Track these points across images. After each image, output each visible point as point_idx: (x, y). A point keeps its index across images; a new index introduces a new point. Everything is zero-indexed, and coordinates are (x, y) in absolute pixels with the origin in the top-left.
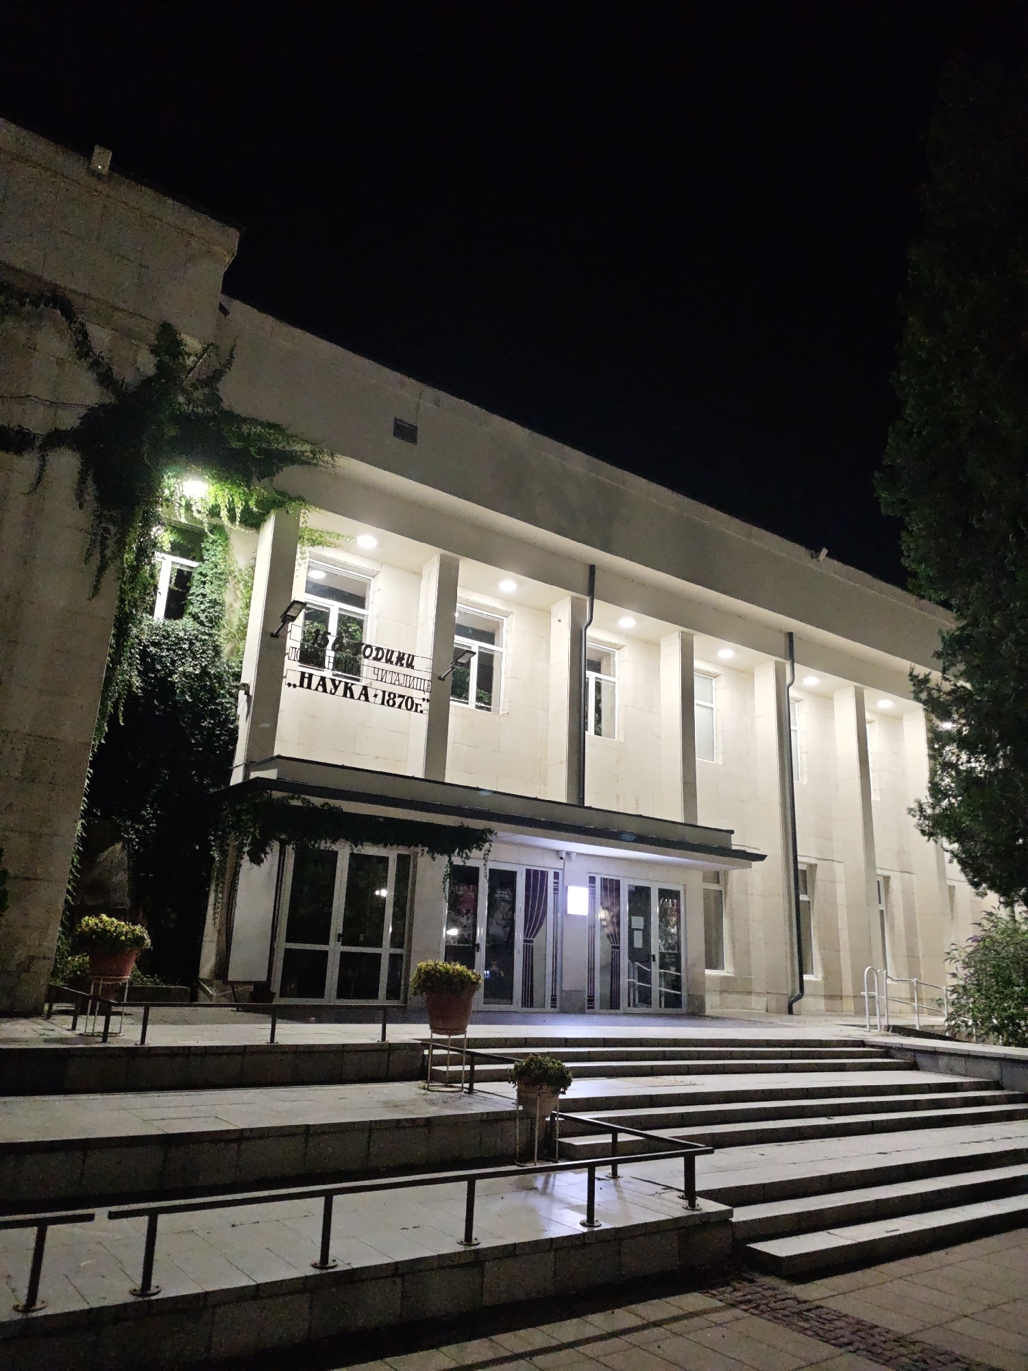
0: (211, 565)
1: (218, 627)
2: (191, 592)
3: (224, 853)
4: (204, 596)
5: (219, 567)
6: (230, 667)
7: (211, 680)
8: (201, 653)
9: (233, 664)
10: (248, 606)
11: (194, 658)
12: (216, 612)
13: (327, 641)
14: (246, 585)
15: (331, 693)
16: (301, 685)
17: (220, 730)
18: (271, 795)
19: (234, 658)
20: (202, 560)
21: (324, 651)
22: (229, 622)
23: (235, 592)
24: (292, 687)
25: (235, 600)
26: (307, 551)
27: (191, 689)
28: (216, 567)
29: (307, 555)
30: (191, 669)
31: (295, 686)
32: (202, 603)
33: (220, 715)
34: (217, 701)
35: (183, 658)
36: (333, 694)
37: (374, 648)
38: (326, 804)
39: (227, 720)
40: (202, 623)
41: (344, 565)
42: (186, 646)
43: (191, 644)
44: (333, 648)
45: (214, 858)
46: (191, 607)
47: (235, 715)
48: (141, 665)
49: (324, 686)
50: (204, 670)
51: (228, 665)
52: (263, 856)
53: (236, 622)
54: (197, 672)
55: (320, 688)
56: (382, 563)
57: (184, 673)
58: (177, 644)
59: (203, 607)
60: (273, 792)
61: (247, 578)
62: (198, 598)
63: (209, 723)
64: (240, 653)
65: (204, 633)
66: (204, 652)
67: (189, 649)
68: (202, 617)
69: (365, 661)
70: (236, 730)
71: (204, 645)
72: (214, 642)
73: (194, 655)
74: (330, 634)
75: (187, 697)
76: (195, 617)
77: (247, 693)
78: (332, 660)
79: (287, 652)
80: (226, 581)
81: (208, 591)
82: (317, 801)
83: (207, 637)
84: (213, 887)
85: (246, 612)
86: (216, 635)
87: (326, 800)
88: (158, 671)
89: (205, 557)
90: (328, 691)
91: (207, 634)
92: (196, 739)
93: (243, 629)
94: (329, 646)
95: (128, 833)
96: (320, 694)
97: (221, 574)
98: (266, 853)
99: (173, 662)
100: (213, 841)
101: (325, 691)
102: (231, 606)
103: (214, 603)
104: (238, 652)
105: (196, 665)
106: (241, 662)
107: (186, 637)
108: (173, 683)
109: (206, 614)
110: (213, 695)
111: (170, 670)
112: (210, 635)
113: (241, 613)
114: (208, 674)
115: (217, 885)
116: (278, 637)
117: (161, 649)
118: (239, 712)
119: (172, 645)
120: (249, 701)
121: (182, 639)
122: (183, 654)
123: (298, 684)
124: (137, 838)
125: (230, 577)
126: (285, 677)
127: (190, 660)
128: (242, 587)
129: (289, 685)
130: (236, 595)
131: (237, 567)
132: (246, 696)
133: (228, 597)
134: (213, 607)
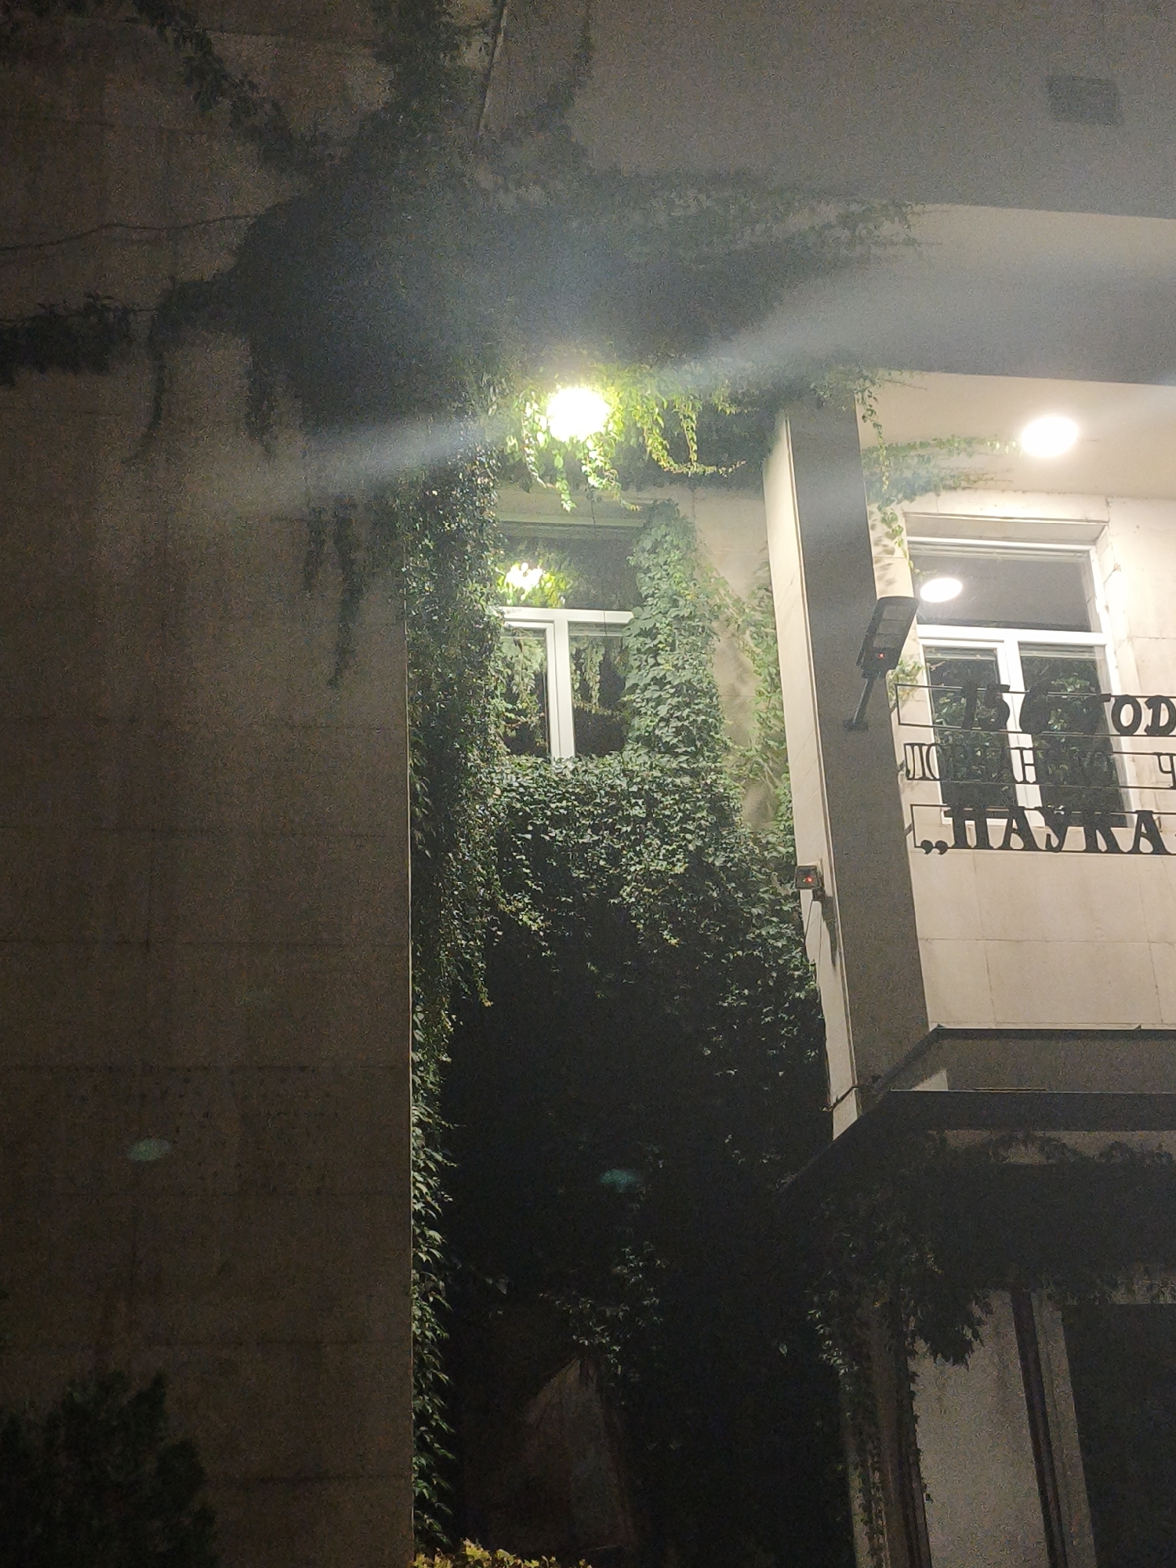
0: (663, 605)
1: (712, 750)
2: (628, 685)
3: (857, 1352)
4: (660, 682)
5: (681, 602)
6: (765, 847)
7: (718, 884)
8: (684, 820)
9: (772, 839)
10: (775, 684)
11: (666, 837)
12: (698, 713)
13: (1005, 711)
14: (759, 636)
15: (1049, 848)
16: (961, 842)
17: (775, 1013)
18: (944, 1141)
19: (771, 825)
20: (640, 601)
21: (1004, 739)
22: (739, 735)
23: (736, 659)
24: (936, 851)
25: (740, 679)
26: (899, 513)
27: (672, 913)
28: (675, 603)
29: (901, 522)
30: (662, 865)
31: (942, 847)
32: (659, 701)
33: (764, 973)
34: (750, 936)
35: (637, 842)
36: (1059, 849)
37: (1141, 701)
38: (1117, 1146)
39: (785, 980)
40: (670, 750)
41: (1004, 528)
42: (638, 812)
43: (651, 803)
44: (1025, 727)
45: (833, 1370)
46: (636, 722)
47: (805, 964)
48: (534, 879)
49: (1025, 832)
50: (696, 859)
51: (756, 841)
52: (968, 1333)
53: (754, 730)
54: (679, 869)
55: (1016, 841)
56: (1109, 497)
57: (647, 877)
58: (615, 810)
59: (663, 710)
60: (950, 1134)
61: (758, 616)
62: (648, 694)
63: (741, 996)
64: (783, 808)
65: (679, 772)
66: (687, 818)
67: (649, 814)
68: (667, 734)
69: (1125, 743)
70: (814, 1002)
71: (683, 800)
72: (709, 788)
73: (665, 829)
74: (1006, 689)
75: (666, 935)
76: (650, 742)
77: (820, 895)
78: (1029, 757)
79: (900, 760)
80: (709, 634)
81: (667, 667)
82: (1087, 1142)
83: (687, 780)
84: (853, 1457)
85: (775, 697)
86: (709, 770)
87: (1112, 1137)
88: (581, 884)
89: (644, 591)
90: (1041, 843)
91: (685, 772)
92: (713, 1046)
93: (776, 748)
94: (1013, 723)
95: (589, 1333)
96: (1018, 858)
97: (691, 617)
98: (974, 1323)
99: (614, 857)
100: (820, 1320)
101: (1030, 845)
102: (734, 694)
103: (689, 693)
104: (776, 809)
105: (673, 853)
106: (791, 831)
107: (634, 789)
108: (623, 909)
109: (674, 723)
110: (735, 924)
111: (610, 878)
112: (694, 774)
113: (762, 706)
114: (710, 871)
115: (861, 1450)
116: (866, 727)
117: (577, 830)
118: (811, 955)
119: (603, 816)
120: (827, 914)
121: (627, 795)
122: (633, 832)
123: (951, 842)
124: (615, 1341)
125: (715, 624)
126: (912, 828)
127: (656, 842)
128: (751, 643)
129: (927, 846)
130: (741, 665)
131: (727, 594)
132: (818, 904)
133: (722, 677)
134: (688, 705)
